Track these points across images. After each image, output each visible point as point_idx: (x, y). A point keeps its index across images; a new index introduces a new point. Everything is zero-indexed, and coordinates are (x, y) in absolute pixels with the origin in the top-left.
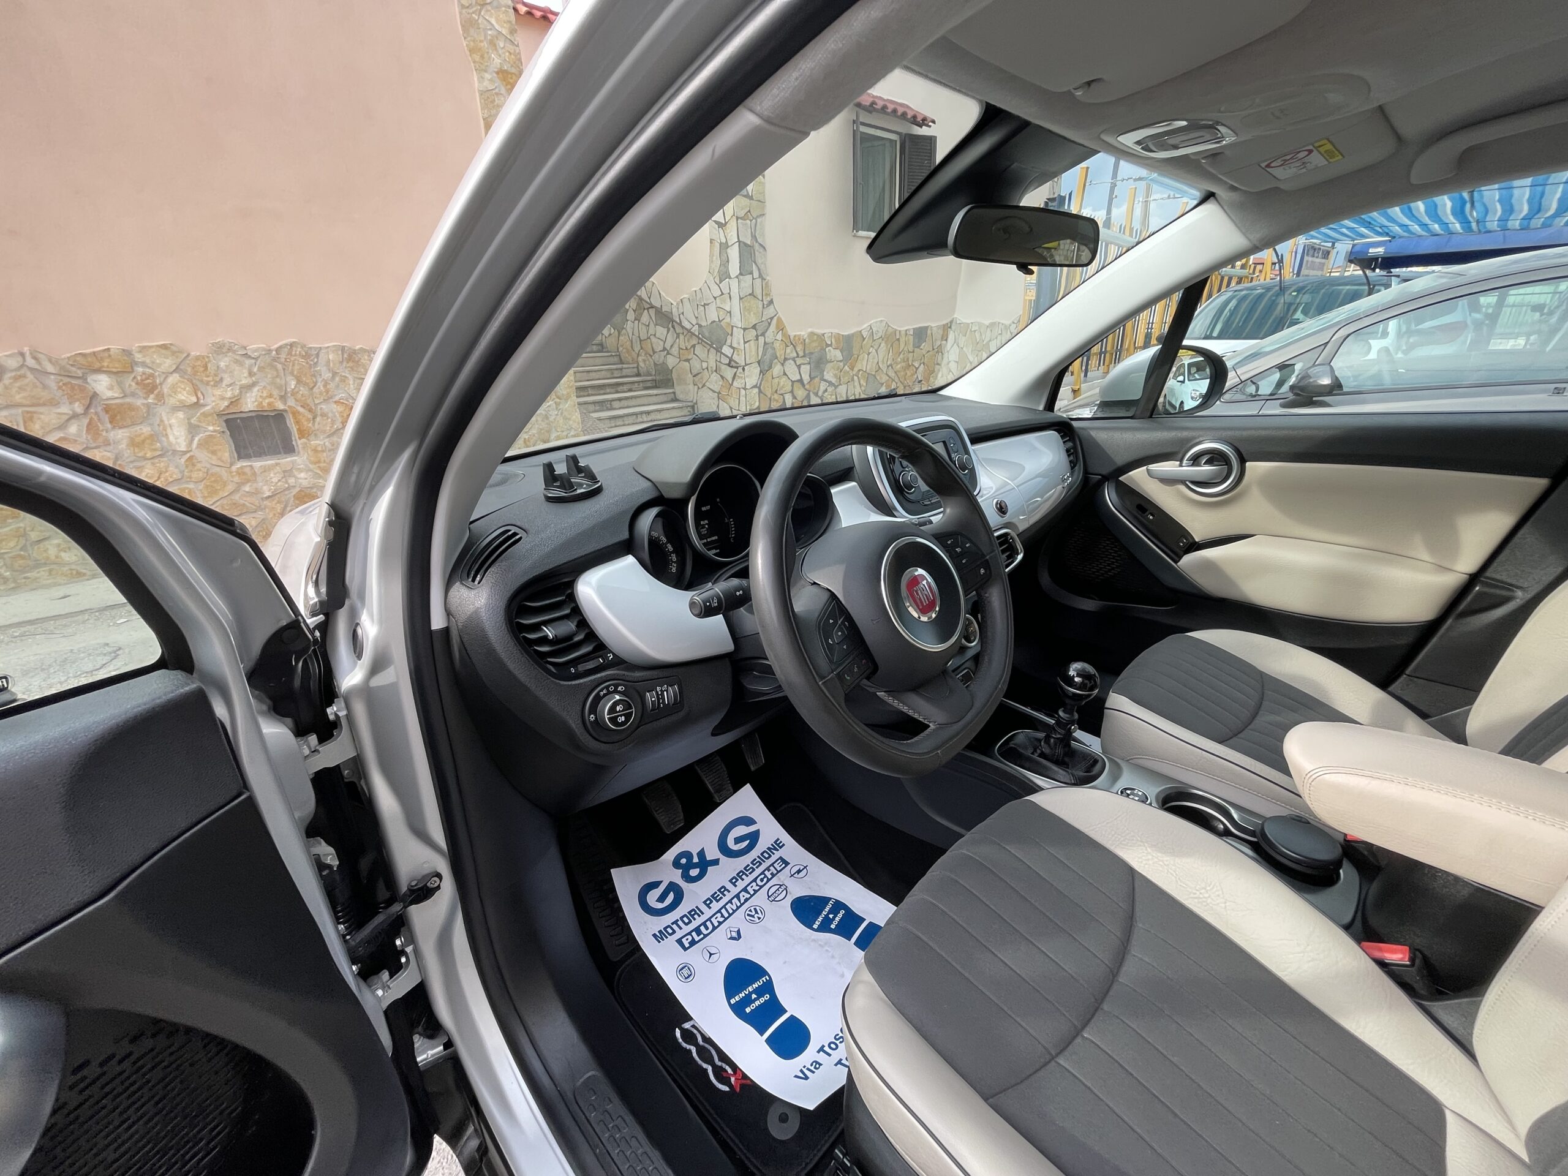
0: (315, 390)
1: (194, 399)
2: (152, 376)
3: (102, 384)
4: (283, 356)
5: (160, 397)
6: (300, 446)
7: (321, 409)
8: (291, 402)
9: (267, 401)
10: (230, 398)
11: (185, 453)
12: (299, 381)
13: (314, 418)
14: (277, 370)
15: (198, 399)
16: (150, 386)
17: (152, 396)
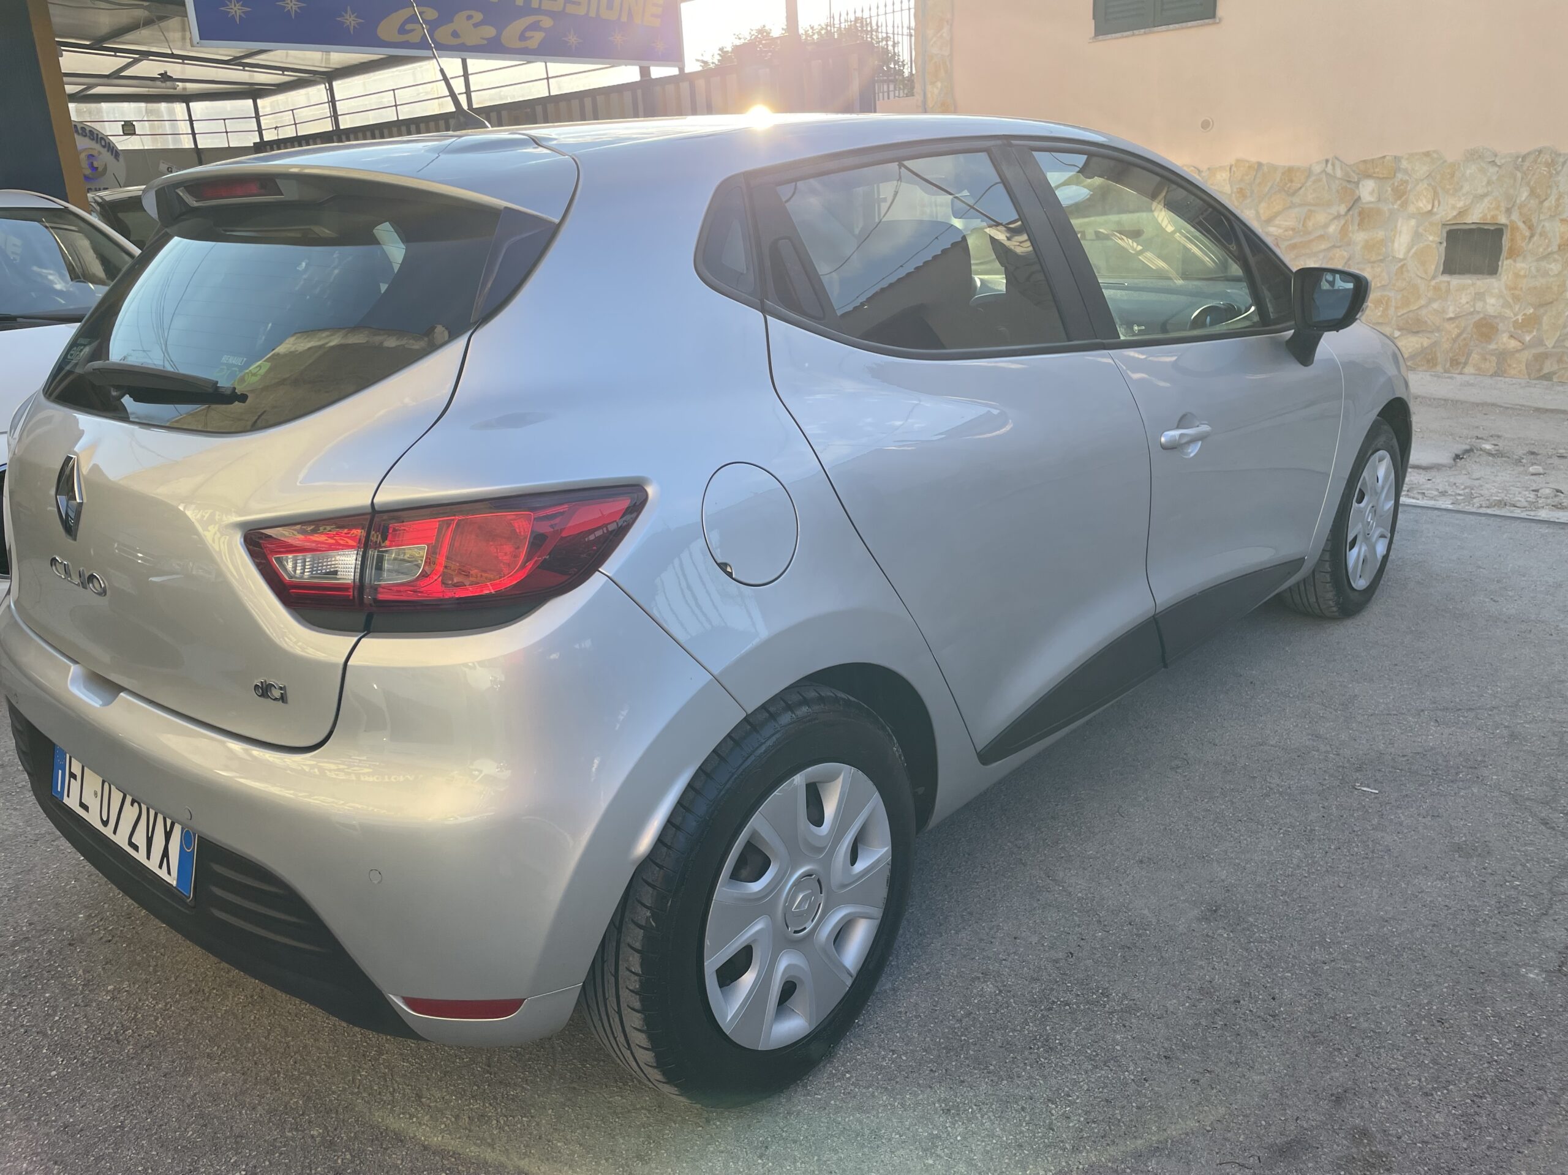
0: (1546, 204)
1: (1429, 207)
2: (1407, 182)
3: (1367, 191)
4: (1527, 164)
5: (1404, 205)
6: (1504, 267)
7: (1543, 226)
8: (1515, 216)
9: (1492, 213)
10: (1460, 208)
11: (1401, 260)
12: (1533, 193)
13: (1532, 236)
14: (1515, 180)
15: (1433, 206)
16: (1400, 193)
17: (1399, 202)
